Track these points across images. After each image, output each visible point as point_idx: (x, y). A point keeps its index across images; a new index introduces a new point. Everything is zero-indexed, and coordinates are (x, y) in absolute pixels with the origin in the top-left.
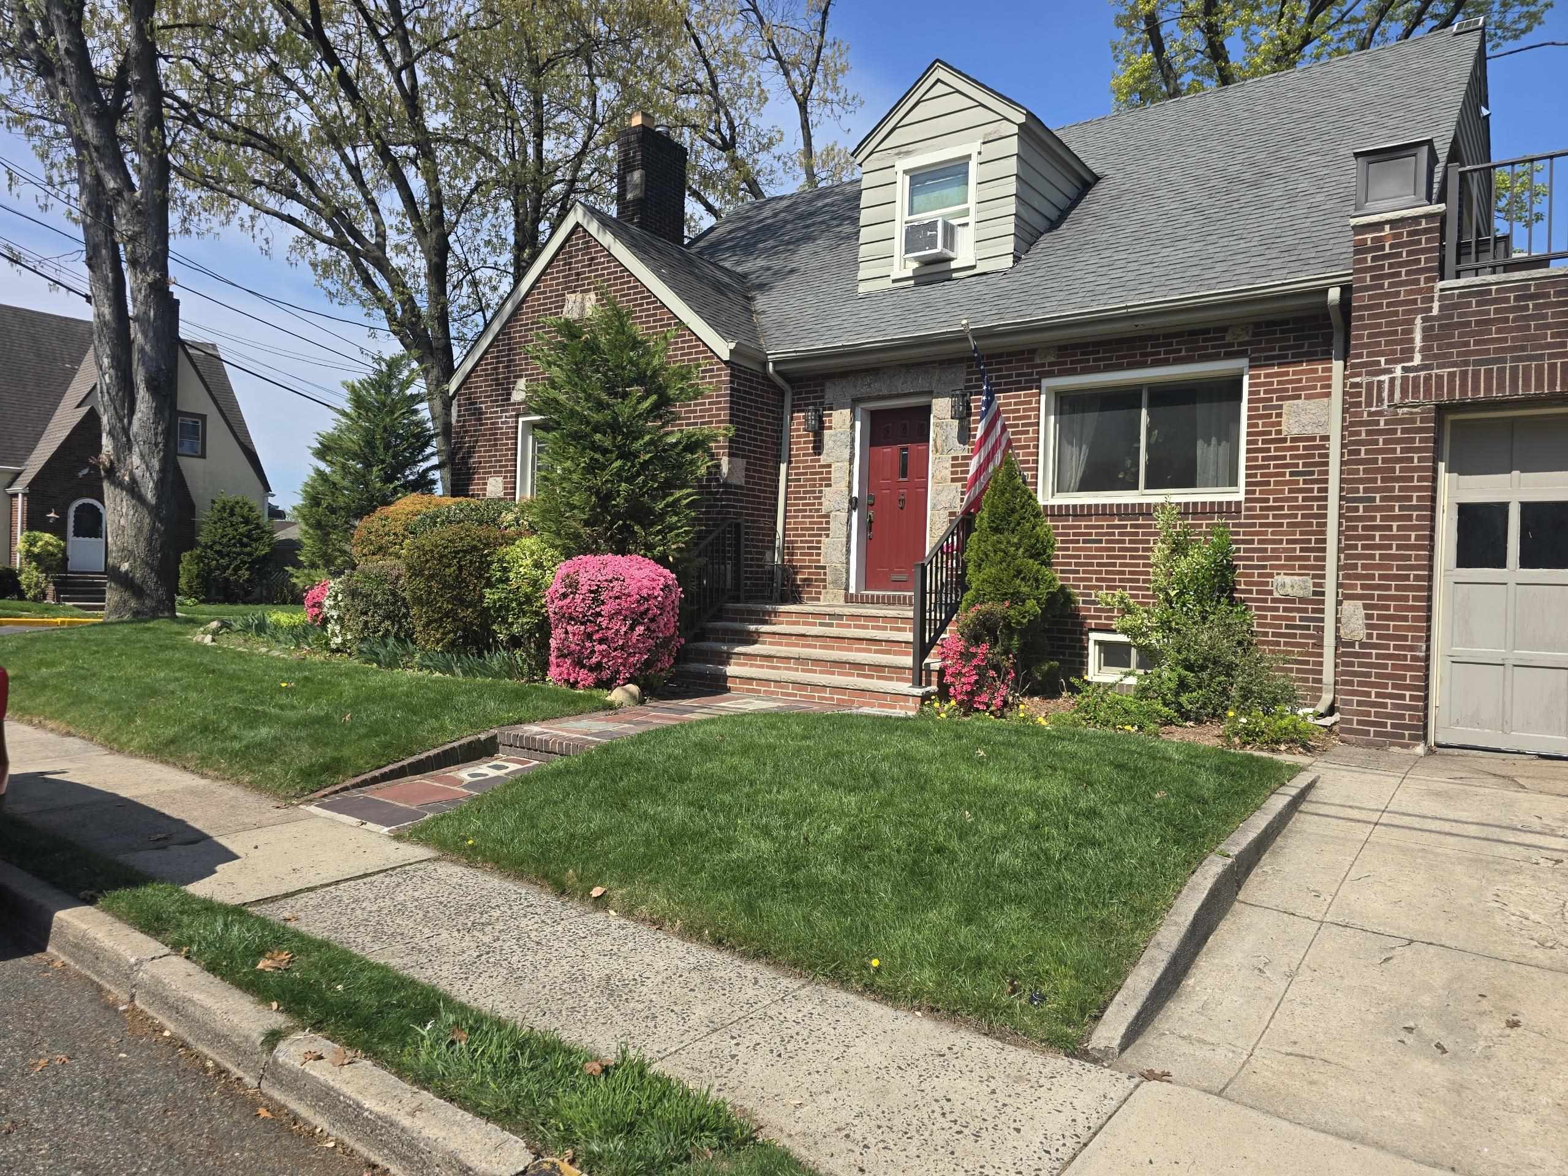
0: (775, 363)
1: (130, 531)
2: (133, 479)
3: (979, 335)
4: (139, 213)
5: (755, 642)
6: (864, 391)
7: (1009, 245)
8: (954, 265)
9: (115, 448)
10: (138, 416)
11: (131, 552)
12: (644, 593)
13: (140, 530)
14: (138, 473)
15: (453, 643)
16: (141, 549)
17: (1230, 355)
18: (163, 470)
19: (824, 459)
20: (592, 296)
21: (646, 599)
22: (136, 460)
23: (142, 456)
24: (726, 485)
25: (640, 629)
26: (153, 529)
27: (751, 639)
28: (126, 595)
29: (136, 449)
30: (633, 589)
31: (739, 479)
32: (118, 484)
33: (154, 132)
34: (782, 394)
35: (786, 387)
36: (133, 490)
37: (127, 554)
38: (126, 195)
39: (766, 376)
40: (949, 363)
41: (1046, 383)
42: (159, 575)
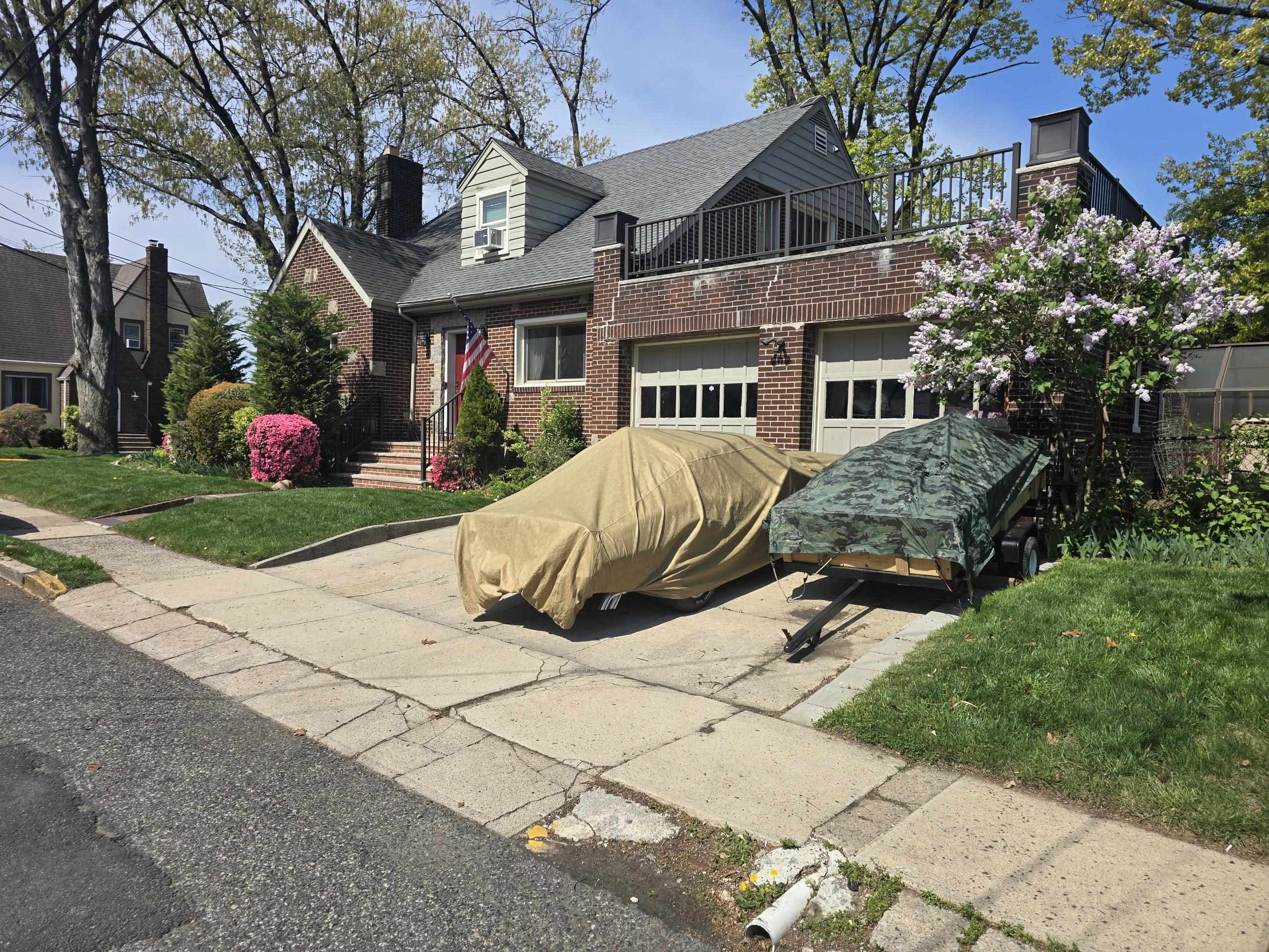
0: (402, 309)
1: (90, 405)
2: (92, 375)
3: (459, 300)
4: (90, 222)
5: (376, 461)
6: (446, 324)
7: (522, 243)
8: (500, 253)
9: (82, 357)
10: (93, 338)
11: (91, 417)
12: (289, 433)
13: (95, 404)
14: (94, 371)
15: (213, 460)
16: (96, 415)
17: (581, 311)
18: (108, 369)
19: (431, 361)
20: (316, 270)
21: (291, 436)
22: (93, 363)
23: (96, 361)
24: (372, 376)
25: (288, 452)
26: (103, 403)
27: (375, 460)
28: (88, 441)
29: (93, 357)
30: (283, 431)
31: (382, 372)
32: (83, 377)
33: (96, 177)
34: (412, 325)
35: (412, 321)
36: (92, 381)
37: (89, 417)
38: (83, 212)
39: (398, 316)
40: (479, 310)
41: (517, 322)
42: (106, 428)
